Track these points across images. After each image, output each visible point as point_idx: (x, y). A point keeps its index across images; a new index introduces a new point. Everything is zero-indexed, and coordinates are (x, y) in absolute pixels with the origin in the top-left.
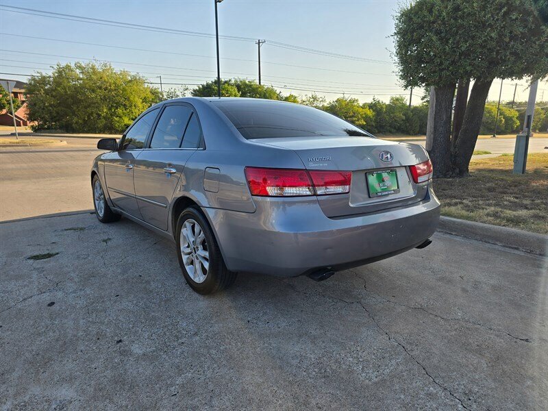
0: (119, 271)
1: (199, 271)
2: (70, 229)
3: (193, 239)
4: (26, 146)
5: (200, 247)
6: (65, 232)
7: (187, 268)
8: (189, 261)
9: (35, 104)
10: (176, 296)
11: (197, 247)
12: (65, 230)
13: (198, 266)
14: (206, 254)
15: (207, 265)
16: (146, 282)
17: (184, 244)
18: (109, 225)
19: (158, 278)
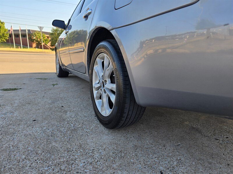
0: (50, 102)
1: (106, 105)
2: (39, 79)
3: (102, 74)
4: (45, 53)
5: (108, 80)
6: (35, 80)
7: (97, 102)
8: (99, 96)
9: (53, 39)
10: (84, 126)
11: (106, 81)
12: (36, 79)
13: (105, 100)
14: (114, 87)
15: (113, 98)
16: (65, 111)
17: (96, 80)
18: (61, 78)
19: (75, 109)
